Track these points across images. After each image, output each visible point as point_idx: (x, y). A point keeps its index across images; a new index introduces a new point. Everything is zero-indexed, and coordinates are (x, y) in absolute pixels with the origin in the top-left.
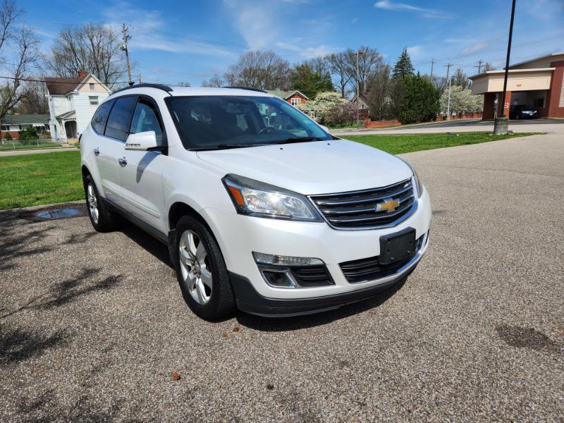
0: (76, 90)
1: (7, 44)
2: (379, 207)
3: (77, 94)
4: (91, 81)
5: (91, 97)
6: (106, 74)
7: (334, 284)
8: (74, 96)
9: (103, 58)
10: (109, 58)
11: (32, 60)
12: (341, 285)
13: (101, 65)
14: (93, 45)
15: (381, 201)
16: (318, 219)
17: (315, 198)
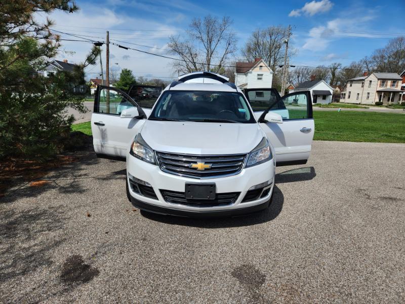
0: (250, 70)
1: (220, 43)
2: (194, 165)
3: (251, 73)
4: (262, 64)
5: (258, 75)
6: (275, 59)
7: (157, 199)
8: (249, 74)
9: (276, 48)
10: (280, 48)
11: (231, 52)
12: (161, 202)
13: (272, 54)
14: (271, 39)
15: (196, 163)
16: (155, 164)
17: (158, 153)
